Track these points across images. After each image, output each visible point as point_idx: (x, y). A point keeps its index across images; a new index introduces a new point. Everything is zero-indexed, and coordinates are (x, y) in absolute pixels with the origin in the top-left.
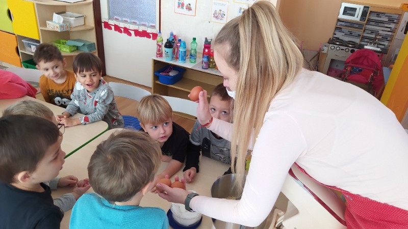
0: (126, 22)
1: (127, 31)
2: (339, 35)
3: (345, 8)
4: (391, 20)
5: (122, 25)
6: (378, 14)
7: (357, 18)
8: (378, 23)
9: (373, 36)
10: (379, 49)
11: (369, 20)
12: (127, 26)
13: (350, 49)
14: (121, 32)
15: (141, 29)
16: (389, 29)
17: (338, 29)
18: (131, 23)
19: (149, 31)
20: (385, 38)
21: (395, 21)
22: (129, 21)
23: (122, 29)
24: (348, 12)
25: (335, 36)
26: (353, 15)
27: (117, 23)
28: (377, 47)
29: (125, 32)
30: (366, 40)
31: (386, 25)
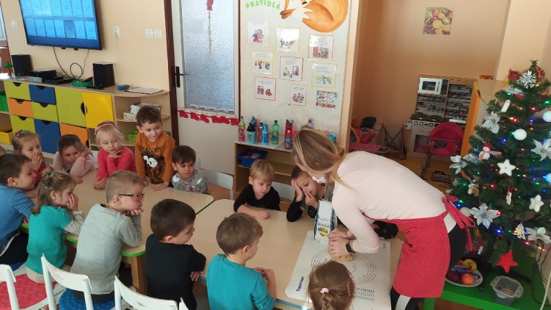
0: (203, 109)
1: (204, 118)
2: (422, 110)
3: (424, 82)
5: (199, 112)
6: (459, 87)
7: (437, 92)
9: (457, 108)
11: (451, 94)
12: (204, 113)
13: (434, 123)
14: (197, 119)
15: (219, 115)
17: (420, 104)
18: (208, 110)
19: (228, 116)
22: (206, 108)
23: (199, 117)
24: (428, 86)
25: (417, 111)
26: (433, 89)
27: (194, 111)
28: (463, 120)
29: (202, 120)
30: (450, 113)
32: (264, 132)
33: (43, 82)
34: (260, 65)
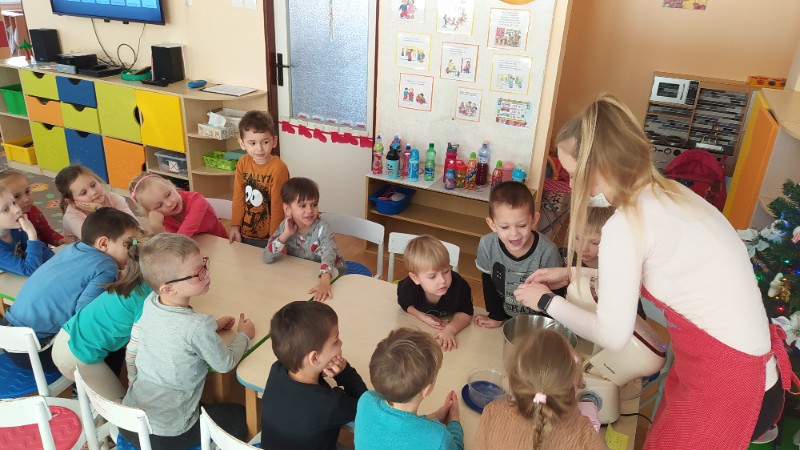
0: (318, 120)
1: (319, 134)
2: (654, 127)
3: (660, 84)
4: (735, 102)
5: (311, 126)
6: (714, 93)
7: (680, 100)
8: (714, 106)
9: (709, 127)
10: (720, 148)
11: (701, 103)
12: (320, 127)
13: (673, 149)
14: (309, 136)
15: (342, 131)
16: (733, 116)
17: (651, 117)
18: (325, 123)
19: (355, 133)
20: (728, 130)
21: (742, 103)
22: (322, 119)
23: (312, 133)
24: (666, 90)
25: (648, 129)
26: (674, 96)
27: (304, 123)
28: (718, 145)
29: (315, 137)
30: (698, 133)
31: (728, 110)
32: (413, 162)
33: (77, 72)
34: (409, 54)
